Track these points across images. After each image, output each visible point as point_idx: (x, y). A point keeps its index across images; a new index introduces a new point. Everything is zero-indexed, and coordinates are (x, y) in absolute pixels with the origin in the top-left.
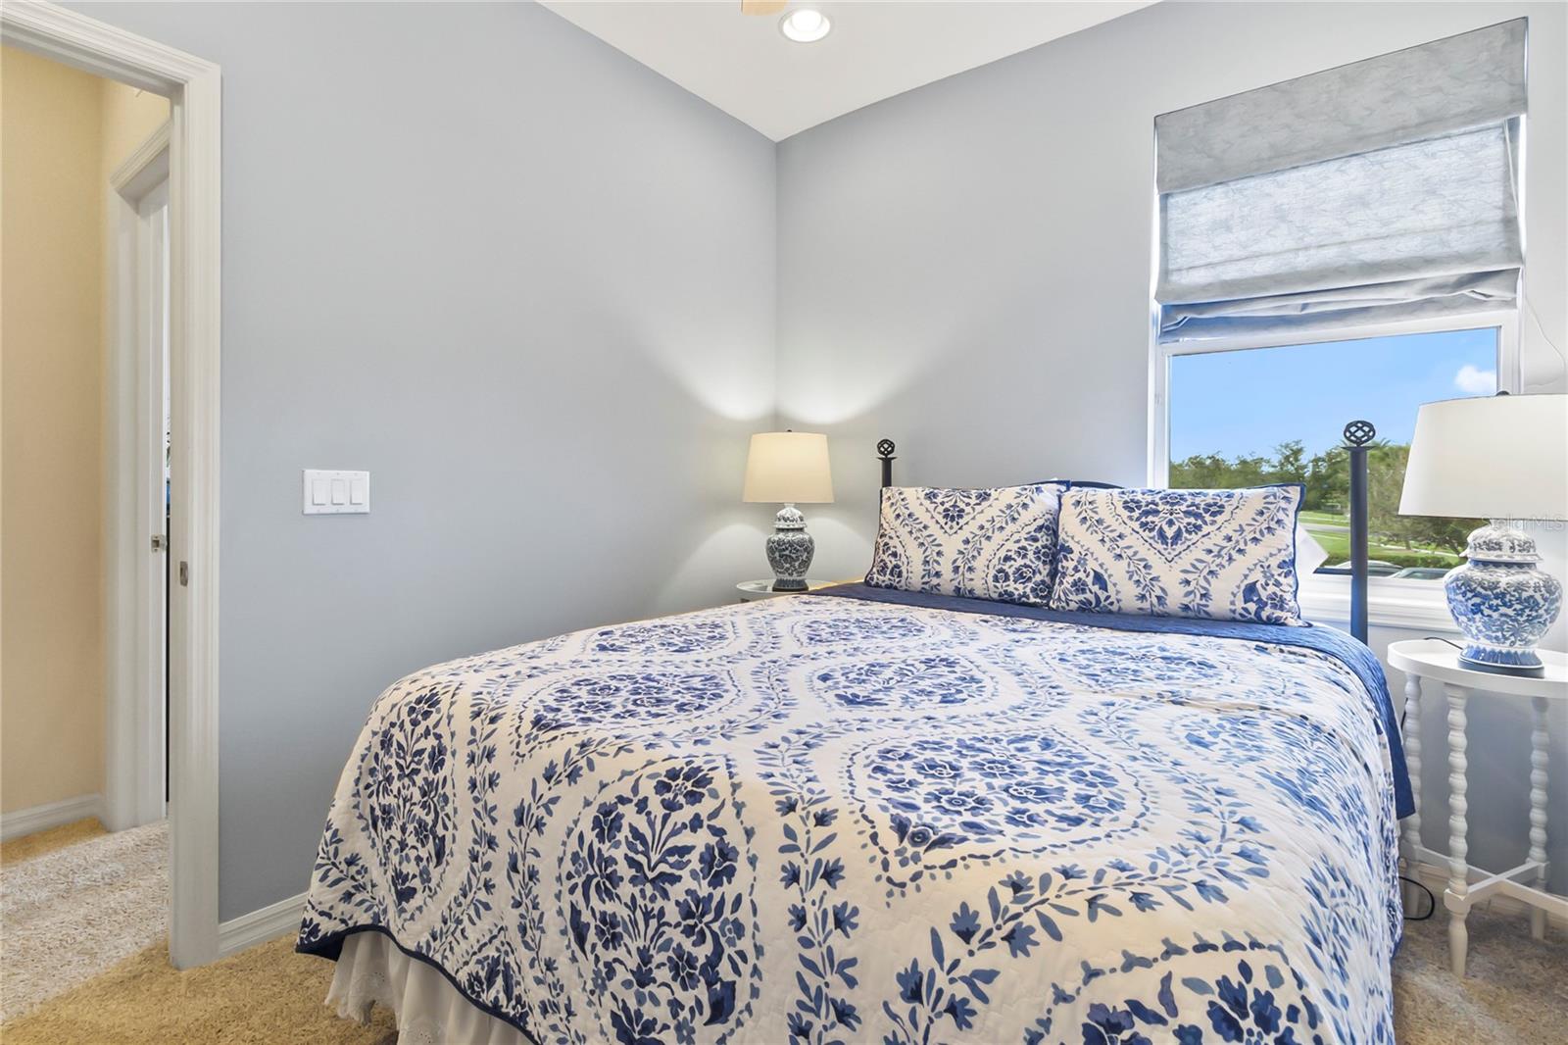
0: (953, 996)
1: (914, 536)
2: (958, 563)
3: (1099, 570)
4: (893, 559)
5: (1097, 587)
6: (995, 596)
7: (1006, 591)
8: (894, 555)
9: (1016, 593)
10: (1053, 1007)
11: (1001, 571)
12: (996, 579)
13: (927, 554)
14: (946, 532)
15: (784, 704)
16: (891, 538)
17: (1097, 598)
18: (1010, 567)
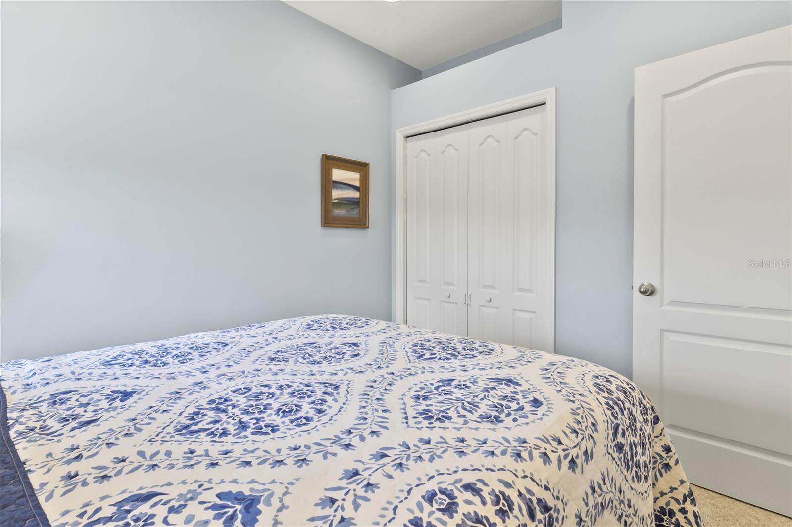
15: (385, 342)
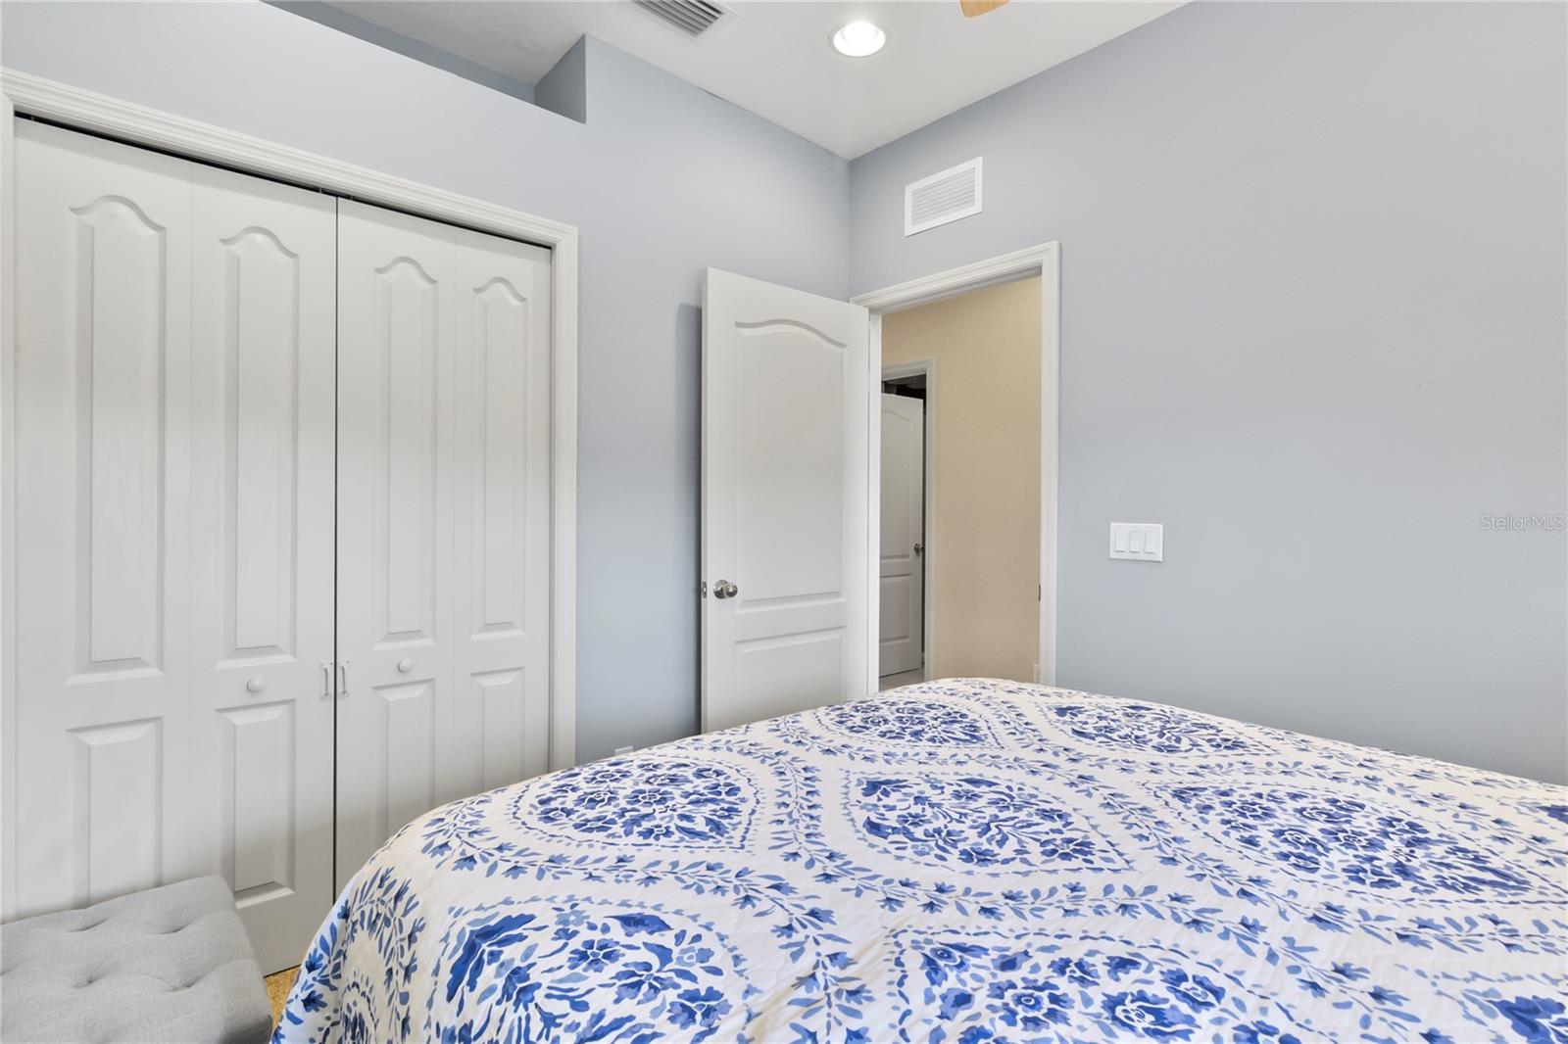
0: (798, 932)
10: (748, 982)
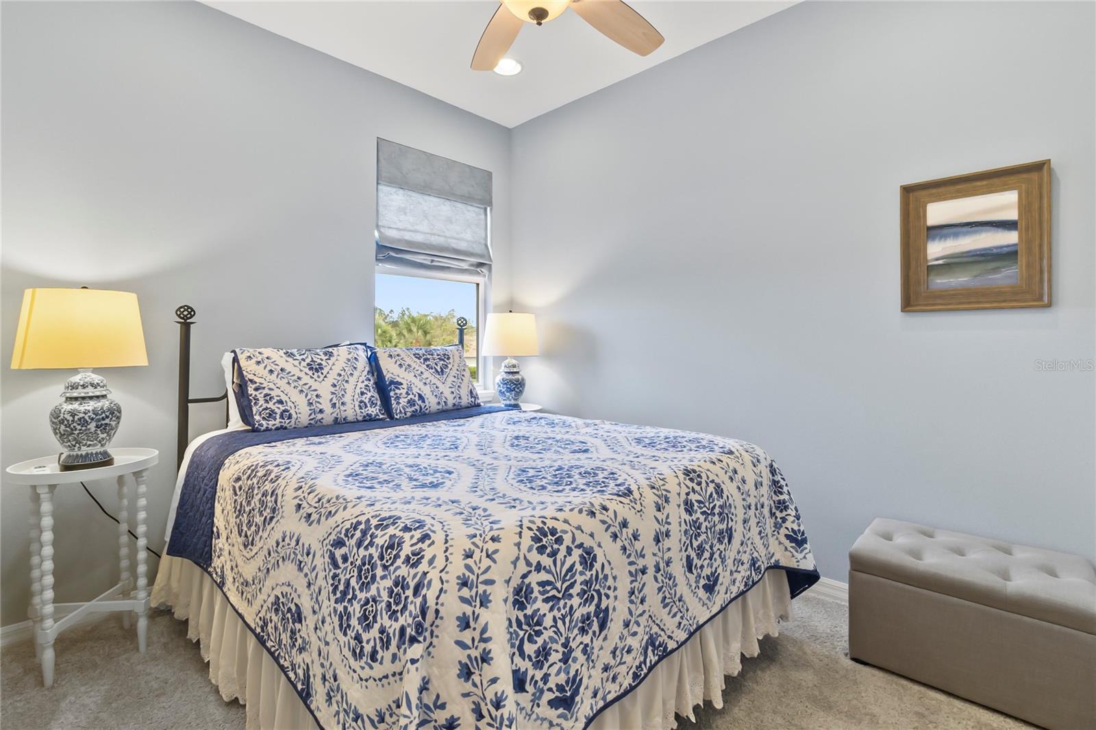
1: (293, 385)
2: (334, 401)
3: (420, 392)
4: (280, 406)
5: (420, 401)
6: (360, 418)
7: (367, 414)
8: (281, 402)
9: (373, 414)
11: (361, 402)
12: (361, 408)
13: (308, 398)
14: (316, 380)
16: (270, 389)
17: (421, 407)
18: (366, 398)
